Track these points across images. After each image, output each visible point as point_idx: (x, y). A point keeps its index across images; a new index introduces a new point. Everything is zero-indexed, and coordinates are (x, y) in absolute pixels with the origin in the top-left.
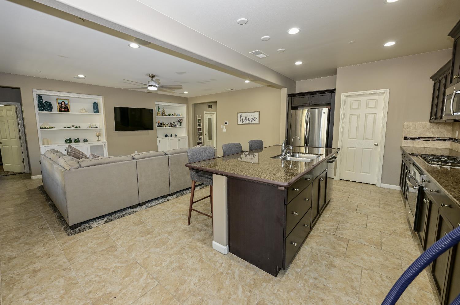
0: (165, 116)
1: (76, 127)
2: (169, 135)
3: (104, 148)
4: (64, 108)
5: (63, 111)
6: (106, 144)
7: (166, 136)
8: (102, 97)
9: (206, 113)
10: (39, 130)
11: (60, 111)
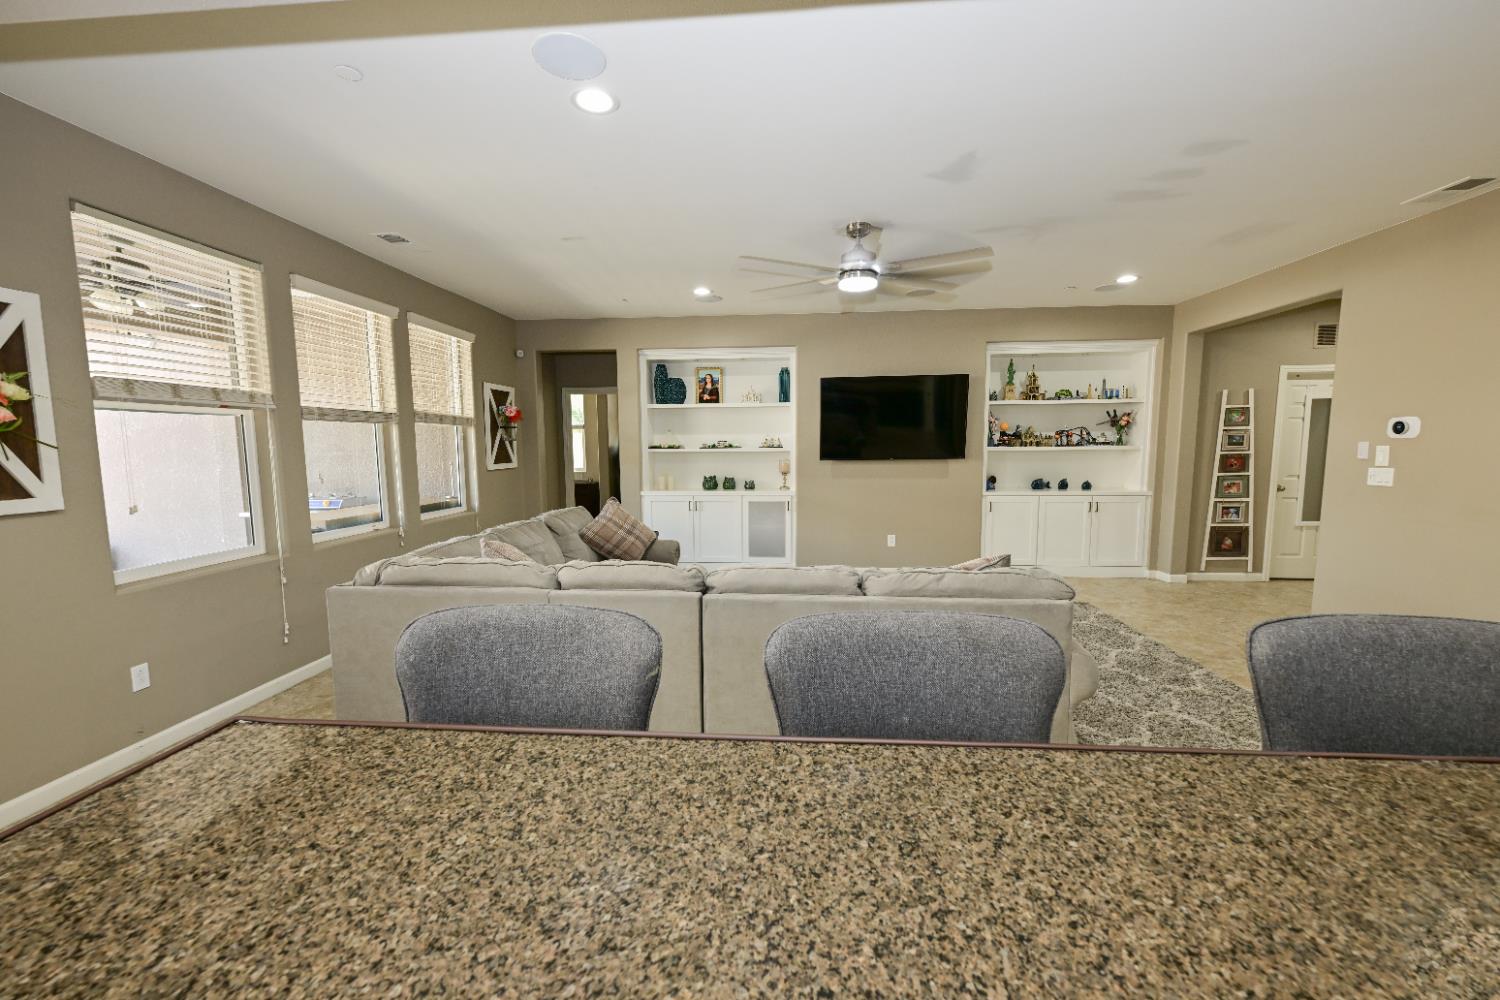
0: (1040, 402)
1: (731, 446)
2: (1054, 484)
3: (787, 514)
4: (711, 394)
5: (707, 401)
6: (795, 500)
7: (1038, 485)
8: (794, 349)
9: (1291, 376)
10: (646, 451)
11: (701, 400)
